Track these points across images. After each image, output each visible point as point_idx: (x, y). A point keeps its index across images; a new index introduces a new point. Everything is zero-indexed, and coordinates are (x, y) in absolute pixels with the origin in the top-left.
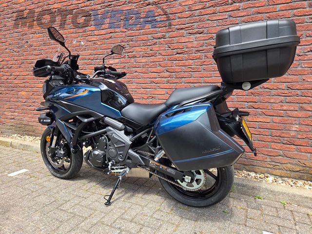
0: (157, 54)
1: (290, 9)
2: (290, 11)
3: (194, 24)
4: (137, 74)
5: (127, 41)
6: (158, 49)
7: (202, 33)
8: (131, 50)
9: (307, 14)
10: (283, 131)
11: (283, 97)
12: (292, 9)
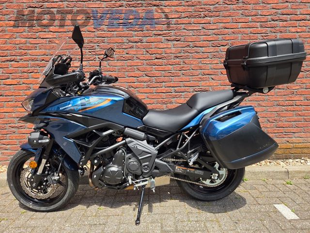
0: (135, 58)
2: (248, 29)
3: (171, 31)
7: (179, 40)
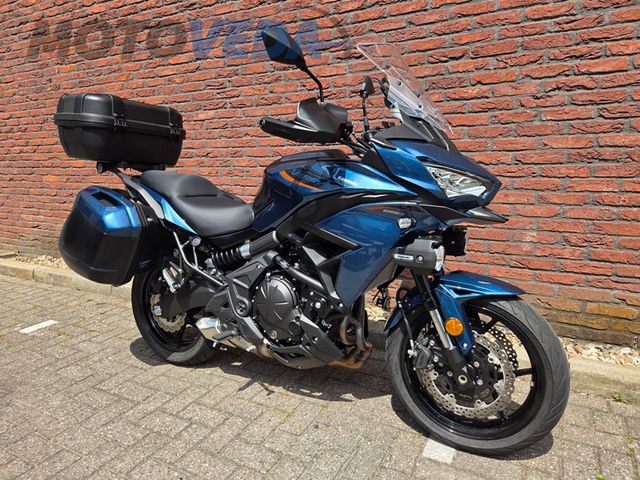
0: (283, 100)
1: (518, 7)
2: (519, 10)
4: (249, 138)
5: (228, 76)
6: (283, 90)
7: (360, 57)
8: (235, 93)
9: (549, 14)
10: (509, 243)
11: (508, 179)
12: (523, 6)
